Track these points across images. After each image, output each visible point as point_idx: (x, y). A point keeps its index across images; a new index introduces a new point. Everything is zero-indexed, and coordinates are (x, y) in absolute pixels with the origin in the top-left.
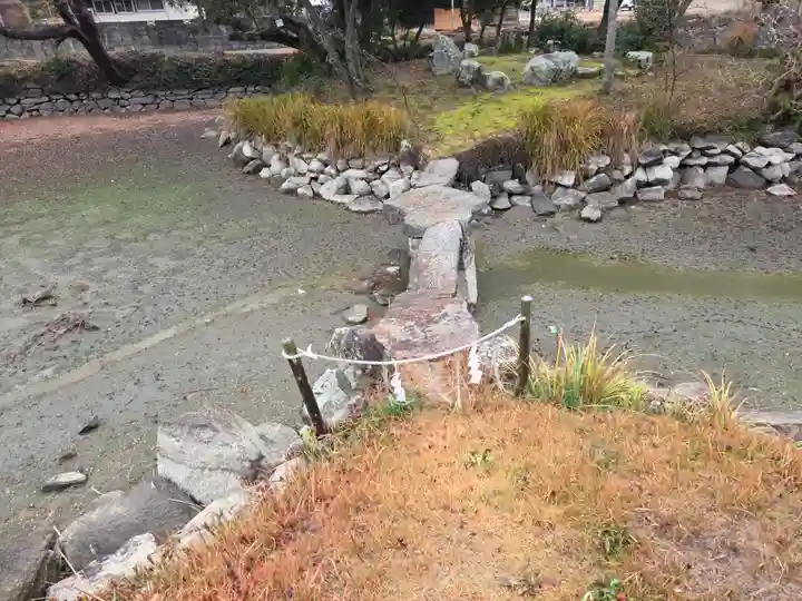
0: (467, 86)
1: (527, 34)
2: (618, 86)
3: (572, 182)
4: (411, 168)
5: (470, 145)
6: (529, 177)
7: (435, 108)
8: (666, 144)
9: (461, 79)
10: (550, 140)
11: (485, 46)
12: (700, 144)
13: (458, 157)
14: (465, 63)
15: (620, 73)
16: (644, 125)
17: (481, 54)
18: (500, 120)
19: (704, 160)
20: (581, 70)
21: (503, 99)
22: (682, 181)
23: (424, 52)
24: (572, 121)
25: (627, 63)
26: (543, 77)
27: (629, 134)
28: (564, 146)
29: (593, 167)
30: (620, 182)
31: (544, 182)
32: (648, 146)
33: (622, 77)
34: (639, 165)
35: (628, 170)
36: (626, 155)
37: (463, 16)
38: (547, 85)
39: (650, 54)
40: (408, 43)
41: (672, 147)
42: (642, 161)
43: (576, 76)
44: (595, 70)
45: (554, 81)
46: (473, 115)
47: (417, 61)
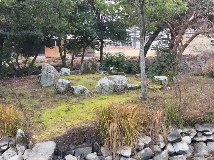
0: (62, 94)
1: (99, 61)
2: (151, 94)
3: (130, 154)
4: (24, 148)
5: (64, 132)
6: (103, 150)
7: (42, 107)
8: (182, 129)
9: (58, 90)
10: (113, 127)
11: (74, 68)
12: (201, 129)
13: (56, 140)
14: (60, 81)
15: (151, 87)
16: (168, 118)
17: (71, 74)
18: (83, 115)
19: (205, 138)
20: (129, 85)
21: (84, 102)
22: (195, 151)
23: (37, 71)
24: (125, 116)
25: (154, 82)
26: (107, 89)
27: (159, 124)
28: (122, 131)
29: (142, 144)
30: (159, 153)
31: (113, 154)
32: (172, 130)
33: (153, 90)
34: (169, 142)
35: (162, 145)
36: (160, 136)
37: (60, 52)
38: (110, 94)
39: (166, 78)
40: (27, 65)
41: (186, 130)
42: (170, 140)
43: (126, 89)
44: (137, 85)
45: (114, 91)
46: (66, 111)
47: (32, 76)
